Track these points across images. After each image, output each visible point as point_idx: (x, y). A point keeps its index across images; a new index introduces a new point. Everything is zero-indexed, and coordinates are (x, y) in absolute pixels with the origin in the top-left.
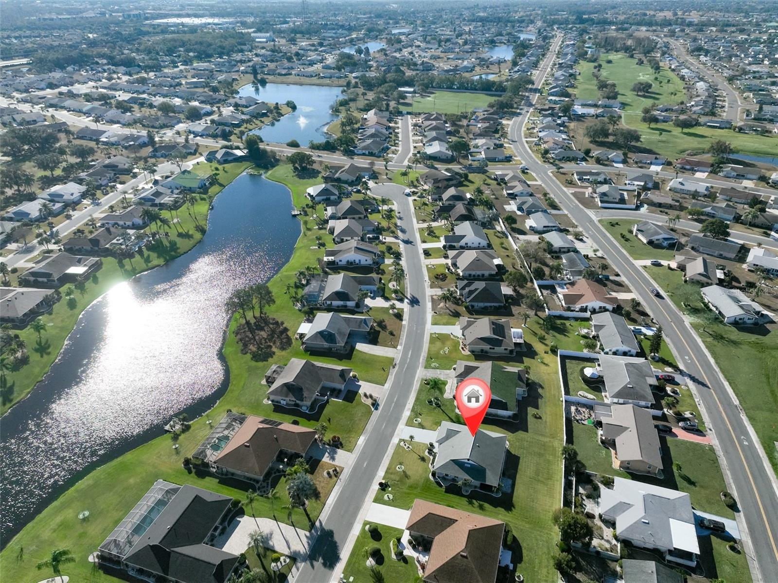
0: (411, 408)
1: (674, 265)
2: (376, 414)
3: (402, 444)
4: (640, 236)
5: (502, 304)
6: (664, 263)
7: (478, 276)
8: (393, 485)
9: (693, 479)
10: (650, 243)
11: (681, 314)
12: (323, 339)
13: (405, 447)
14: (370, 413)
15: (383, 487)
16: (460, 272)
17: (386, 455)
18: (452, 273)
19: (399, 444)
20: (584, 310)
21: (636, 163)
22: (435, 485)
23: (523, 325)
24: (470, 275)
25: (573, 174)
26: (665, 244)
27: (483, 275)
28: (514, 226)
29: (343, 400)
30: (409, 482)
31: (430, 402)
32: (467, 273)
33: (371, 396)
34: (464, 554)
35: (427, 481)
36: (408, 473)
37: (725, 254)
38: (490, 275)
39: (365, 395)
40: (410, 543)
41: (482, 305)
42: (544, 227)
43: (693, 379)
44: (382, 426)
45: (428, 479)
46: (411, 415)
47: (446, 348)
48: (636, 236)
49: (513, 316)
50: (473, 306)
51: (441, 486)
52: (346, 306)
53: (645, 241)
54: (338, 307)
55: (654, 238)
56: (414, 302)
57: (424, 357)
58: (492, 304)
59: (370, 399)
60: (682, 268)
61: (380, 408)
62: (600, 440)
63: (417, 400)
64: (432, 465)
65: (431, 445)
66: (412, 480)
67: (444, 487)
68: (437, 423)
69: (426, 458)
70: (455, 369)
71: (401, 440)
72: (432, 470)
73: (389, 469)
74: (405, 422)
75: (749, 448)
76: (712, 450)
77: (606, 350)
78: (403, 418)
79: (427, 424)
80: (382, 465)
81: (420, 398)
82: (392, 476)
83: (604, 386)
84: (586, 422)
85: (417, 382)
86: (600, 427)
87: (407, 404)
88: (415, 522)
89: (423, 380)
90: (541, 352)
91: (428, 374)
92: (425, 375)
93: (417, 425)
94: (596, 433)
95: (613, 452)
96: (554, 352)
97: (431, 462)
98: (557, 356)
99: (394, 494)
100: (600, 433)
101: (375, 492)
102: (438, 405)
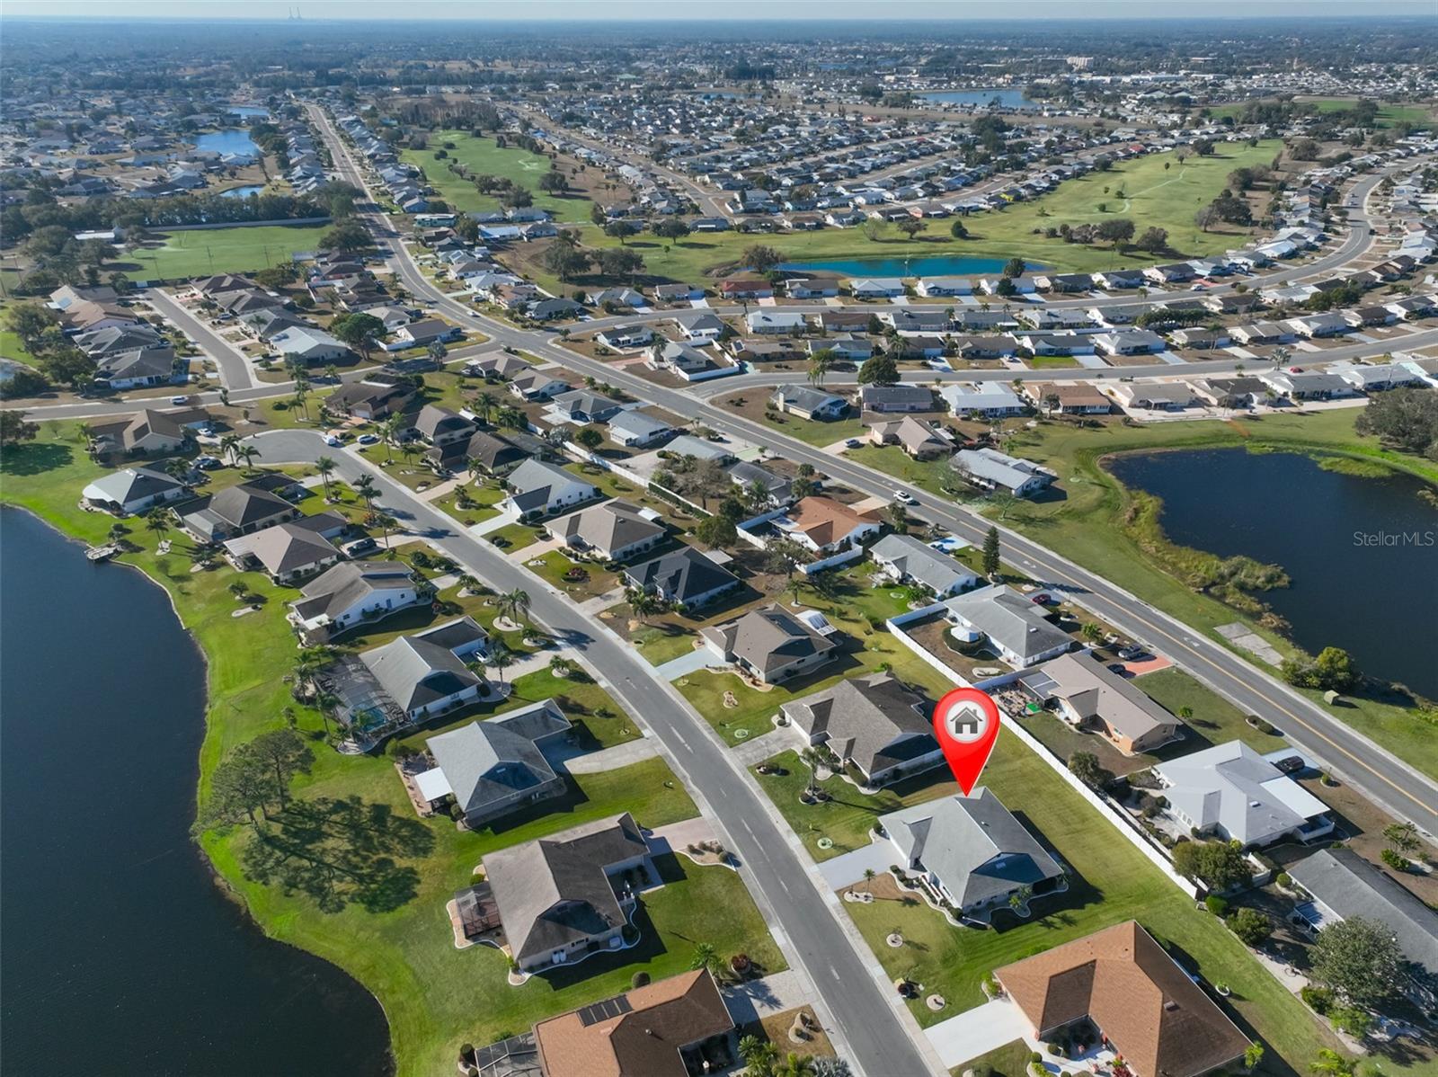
0: (789, 827)
1: (879, 439)
2: (747, 871)
3: (848, 897)
4: (793, 410)
5: (735, 583)
6: (863, 440)
7: (639, 550)
8: (919, 978)
9: (1210, 720)
10: (816, 416)
11: (955, 505)
12: (503, 787)
13: (863, 900)
14: (735, 878)
15: (908, 991)
16: (604, 553)
17: (846, 933)
18: (585, 561)
19: (843, 902)
20: (846, 546)
21: (669, 300)
22: (974, 932)
23: (793, 604)
24: (626, 554)
25: (595, 339)
26: (836, 412)
27: (647, 546)
28: (598, 447)
29: (665, 881)
30: (934, 954)
31: (808, 800)
32: (619, 551)
33: (704, 847)
34: (1170, 1004)
35: (957, 933)
36: (917, 939)
37: (919, 405)
38: (657, 541)
39: (692, 850)
40: (1056, 1053)
41: (703, 597)
42: (651, 434)
43: (1062, 588)
44: (783, 890)
45: (954, 931)
46: (803, 841)
47: (726, 695)
48: (786, 411)
49: (763, 595)
50: (691, 605)
51: (984, 928)
52: (460, 702)
53: (807, 416)
54: (444, 710)
55: (818, 408)
56: (579, 639)
57: (705, 727)
58: (718, 589)
59: (707, 853)
60: (892, 440)
61: (741, 857)
62: (1073, 727)
63: (783, 808)
64: (935, 902)
65: (896, 870)
66: (934, 948)
67: (989, 926)
68: (860, 829)
69: (912, 897)
70: (782, 723)
71: (840, 893)
72: (945, 911)
73: (879, 955)
74: (809, 858)
75: (1204, 649)
76: (1180, 671)
77: (939, 593)
78: (796, 852)
79: (847, 839)
80: (861, 956)
81: (784, 802)
82: (899, 963)
83: (993, 647)
84: (1029, 711)
85: (747, 778)
86: (1054, 708)
87: (777, 825)
88: (1042, 1008)
89: (751, 769)
90: (863, 636)
91: (749, 755)
92: (747, 759)
93: (834, 851)
94: (1058, 720)
95: (1103, 734)
96: (880, 627)
97: (927, 898)
98: (888, 631)
99: (937, 991)
100: (1061, 717)
101: (906, 1010)
102: (827, 798)
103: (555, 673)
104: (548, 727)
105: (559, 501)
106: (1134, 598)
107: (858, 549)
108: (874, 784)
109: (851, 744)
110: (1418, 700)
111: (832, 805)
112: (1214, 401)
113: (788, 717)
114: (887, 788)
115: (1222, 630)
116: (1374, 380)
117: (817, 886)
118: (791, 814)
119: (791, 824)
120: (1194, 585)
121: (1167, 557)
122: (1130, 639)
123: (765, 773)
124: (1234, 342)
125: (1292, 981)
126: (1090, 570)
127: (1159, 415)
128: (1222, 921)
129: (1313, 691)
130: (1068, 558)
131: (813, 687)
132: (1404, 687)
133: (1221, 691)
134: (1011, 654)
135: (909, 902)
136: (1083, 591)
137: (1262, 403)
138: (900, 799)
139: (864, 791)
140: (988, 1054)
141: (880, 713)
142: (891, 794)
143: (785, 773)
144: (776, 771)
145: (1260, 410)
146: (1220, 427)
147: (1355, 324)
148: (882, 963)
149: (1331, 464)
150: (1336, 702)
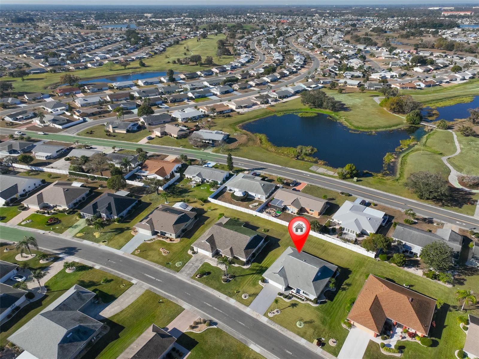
0: (226, 296)
1: (159, 134)
2: (221, 325)
3: (270, 315)
4: (117, 131)
5: (137, 202)
6: (153, 136)
7: (80, 201)
8: (320, 336)
9: (331, 198)
10: (128, 131)
11: (201, 151)
12: (75, 343)
13: (276, 314)
14: (219, 331)
15: (321, 344)
16: (63, 207)
17: (280, 331)
18: (54, 214)
19: (270, 318)
20: (172, 175)
21: (34, 100)
22: (324, 305)
23: (166, 203)
24: (75, 204)
26: (135, 128)
27: (83, 198)
28: (32, 163)
29: (189, 349)
30: (317, 322)
31: (227, 281)
32: (71, 204)
33: (197, 323)
34: (410, 299)
35: (319, 309)
36: (307, 319)
37: (166, 120)
38: (87, 195)
39: (193, 327)
40: (385, 339)
41: (125, 212)
42: (57, 152)
43: (256, 169)
44: (242, 325)
45: (317, 308)
46: (236, 299)
47: (161, 250)
48: (114, 132)
49: (151, 203)
50: (122, 217)
51: (325, 302)
53: (125, 132)
54: (9, 316)
55: (128, 128)
56: (71, 251)
57: (160, 267)
58: (131, 207)
59: (199, 325)
60: (164, 134)
61: (215, 320)
62: (296, 215)
63: (218, 289)
64: (303, 300)
65: (281, 294)
66: (316, 320)
67: (327, 300)
68: (255, 284)
69: (293, 302)
70: (194, 253)
71: (265, 315)
72: (309, 302)
73: (298, 334)
74: (243, 306)
75: (311, 176)
76: (311, 185)
77: (219, 182)
78: (236, 306)
79: (253, 290)
80: (292, 338)
81: (217, 286)
82: (308, 333)
83: (251, 196)
84: (279, 214)
85: (193, 282)
86: (286, 210)
87: (221, 298)
88: (374, 324)
89: (193, 278)
90: (201, 207)
91: (188, 272)
92: (188, 274)
93: (251, 298)
94: (289, 214)
95: (306, 213)
96: (206, 201)
97: (299, 300)
98: (209, 202)
99: (330, 337)
100: (290, 212)
101: (325, 352)
102: (234, 277)
103: (68, 271)
104: (83, 300)
105: (24, 190)
106: (280, 166)
107: (178, 175)
108: (247, 263)
109: (231, 250)
110: (373, 173)
111: (237, 278)
112: (259, 103)
113: (195, 249)
114: (253, 262)
115: (311, 169)
116: (296, 90)
117: (255, 317)
118: (223, 290)
119: (226, 294)
120: (293, 157)
121: (279, 151)
122: (289, 180)
123: (201, 277)
124: (251, 86)
125: (419, 272)
126: (261, 161)
127: (246, 110)
128: (387, 262)
129: (349, 179)
130: (251, 159)
131: (197, 233)
132: (367, 171)
133: (326, 188)
134: (259, 196)
135: (294, 305)
136: (264, 168)
137: (272, 101)
138: (261, 265)
139: (245, 267)
140: (365, 353)
141: (236, 233)
142: (256, 264)
143: (209, 273)
144: (205, 274)
145: (273, 103)
146: (265, 110)
147: (278, 77)
148: (302, 337)
149: (301, 115)
150: (357, 181)
